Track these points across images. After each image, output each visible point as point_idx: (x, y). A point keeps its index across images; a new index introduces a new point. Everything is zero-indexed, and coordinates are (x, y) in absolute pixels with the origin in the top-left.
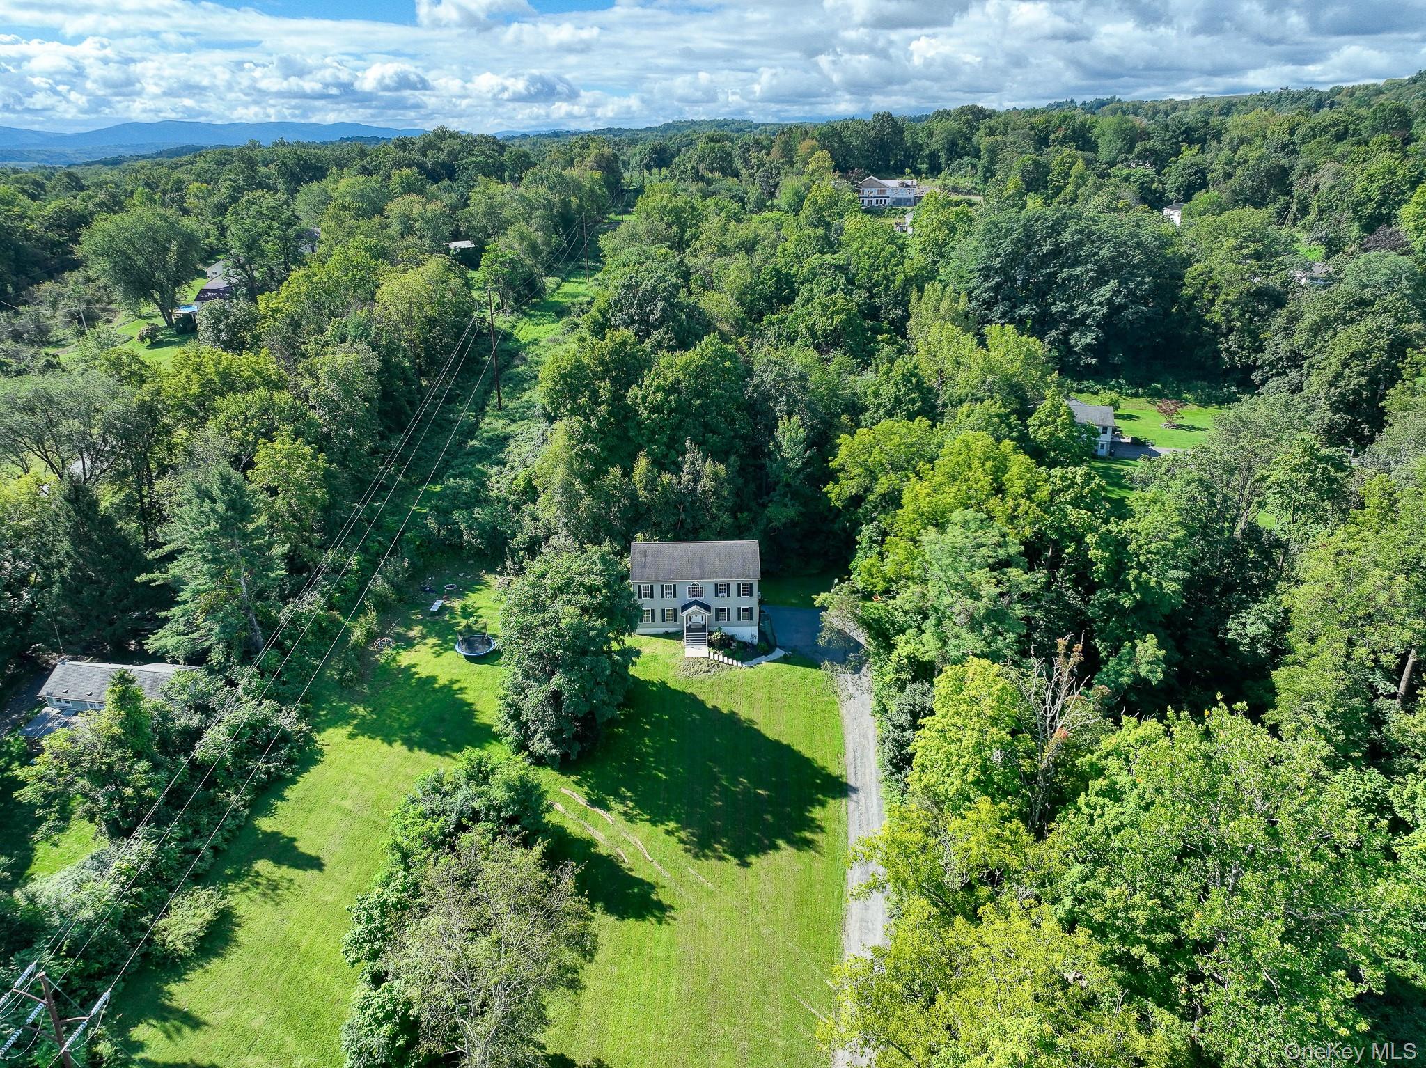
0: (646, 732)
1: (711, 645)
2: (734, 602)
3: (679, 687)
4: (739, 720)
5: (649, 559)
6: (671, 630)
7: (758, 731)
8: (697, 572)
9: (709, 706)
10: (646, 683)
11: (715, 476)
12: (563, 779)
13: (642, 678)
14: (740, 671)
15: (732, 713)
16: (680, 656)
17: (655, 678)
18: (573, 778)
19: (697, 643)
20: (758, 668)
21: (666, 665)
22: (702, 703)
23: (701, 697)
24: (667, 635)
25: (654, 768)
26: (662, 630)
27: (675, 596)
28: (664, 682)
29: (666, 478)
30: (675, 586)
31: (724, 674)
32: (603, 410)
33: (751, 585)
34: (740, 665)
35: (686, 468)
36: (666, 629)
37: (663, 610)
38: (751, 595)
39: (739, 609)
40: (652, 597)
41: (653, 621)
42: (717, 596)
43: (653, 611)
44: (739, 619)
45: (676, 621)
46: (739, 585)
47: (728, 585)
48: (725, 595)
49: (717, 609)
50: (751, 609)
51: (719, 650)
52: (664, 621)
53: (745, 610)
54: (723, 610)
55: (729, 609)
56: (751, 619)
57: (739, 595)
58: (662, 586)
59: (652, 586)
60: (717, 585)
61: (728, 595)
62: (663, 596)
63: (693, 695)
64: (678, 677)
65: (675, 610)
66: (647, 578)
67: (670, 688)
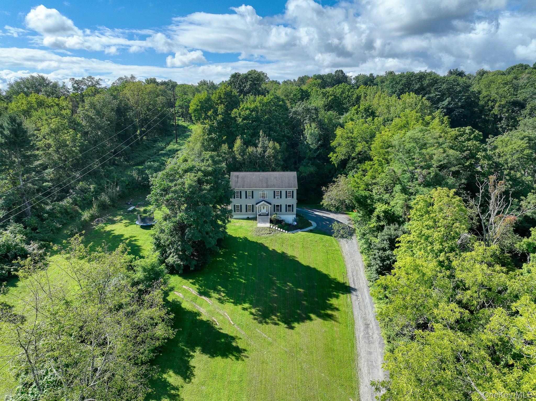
0: (234, 260)
1: (271, 222)
2: (284, 201)
3: (254, 240)
4: (287, 256)
5: (240, 180)
6: (250, 216)
7: (298, 261)
8: (265, 185)
9: (271, 249)
10: (236, 238)
11: (274, 148)
12: (185, 281)
13: (234, 236)
14: (287, 234)
15: (283, 253)
16: (255, 227)
17: (242, 236)
18: (191, 281)
19: (264, 221)
20: (296, 234)
21: (247, 230)
22: (267, 248)
23: (266, 245)
24: (248, 219)
25: (238, 277)
26: (246, 217)
27: (253, 198)
28: (246, 238)
29: (251, 149)
30: (252, 192)
31: (278, 235)
32: (220, 117)
33: (293, 192)
34: (287, 232)
35: (260, 145)
36: (248, 216)
37: (246, 205)
38: (293, 197)
39: (286, 205)
40: (241, 198)
41: (241, 211)
42: (274, 198)
43: (241, 205)
44: (286, 211)
45: (253, 211)
46: (286, 192)
47: (281, 192)
48: (279, 197)
49: (274, 205)
50: (293, 205)
51: (276, 225)
52: (247, 211)
53: (289, 206)
54: (278, 206)
55: (281, 205)
56: (293, 211)
57: (286, 197)
58: (246, 192)
59: (241, 192)
60: (274, 192)
61: (281, 197)
62: (246, 198)
63: (262, 244)
64: (254, 236)
65: (253, 205)
66: (238, 188)
67: (249, 240)
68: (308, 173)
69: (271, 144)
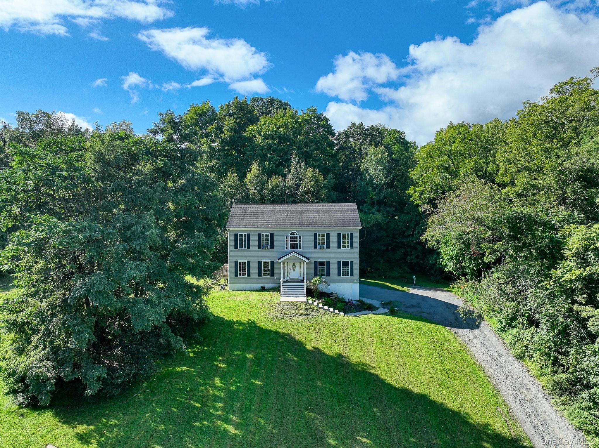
0: (218, 372)
1: (309, 293)
2: (334, 255)
3: (273, 327)
4: (349, 364)
5: (248, 215)
6: (267, 286)
7: (377, 376)
8: (296, 222)
9: (309, 347)
10: (229, 324)
12: (64, 429)
13: (227, 317)
14: (341, 318)
15: (340, 356)
16: (275, 302)
17: (244, 319)
18: (81, 429)
19: (294, 292)
20: (363, 318)
21: (256, 308)
22: (300, 344)
23: (298, 338)
24: (263, 289)
25: (219, 418)
26: (258, 285)
27: (272, 247)
28: (253, 322)
29: (275, 180)
30: (272, 235)
31: (324, 318)
32: (226, 135)
33: (352, 235)
34: (342, 313)
35: (290, 176)
36: (262, 285)
37: (260, 263)
38: (352, 247)
39: (339, 262)
40: (249, 247)
41: (249, 275)
42: (316, 247)
43: (249, 263)
44: (339, 275)
45: (272, 275)
46: (339, 235)
47: (328, 235)
48: (325, 246)
49: (316, 262)
50: (352, 262)
51: (318, 299)
52: (260, 275)
53: (345, 264)
54: (322, 264)
55: (328, 263)
56: (352, 275)
57: (339, 247)
58: (260, 235)
59: (249, 235)
60: (315, 235)
61: (328, 247)
62: (260, 247)
63: (288, 335)
64: (270, 319)
65: (272, 263)
66: (245, 226)
67: (260, 328)
68: (372, 223)
69: (309, 172)
